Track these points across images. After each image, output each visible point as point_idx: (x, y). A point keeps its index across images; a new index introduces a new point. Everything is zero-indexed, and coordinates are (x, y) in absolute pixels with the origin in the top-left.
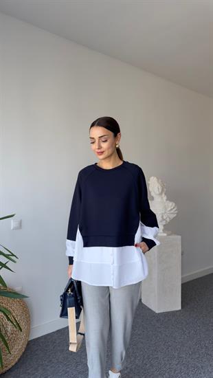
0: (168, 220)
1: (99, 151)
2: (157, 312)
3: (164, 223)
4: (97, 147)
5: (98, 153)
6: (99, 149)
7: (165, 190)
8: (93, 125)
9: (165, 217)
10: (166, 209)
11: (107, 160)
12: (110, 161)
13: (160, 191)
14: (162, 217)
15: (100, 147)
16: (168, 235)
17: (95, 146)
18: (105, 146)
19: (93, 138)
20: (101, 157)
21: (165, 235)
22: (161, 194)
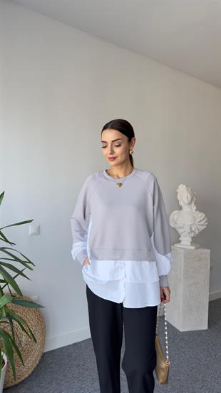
0: (197, 232)
1: (111, 156)
2: (181, 331)
3: (192, 235)
4: (109, 152)
5: (110, 158)
6: (111, 154)
7: (195, 199)
8: (105, 128)
9: (193, 229)
10: (195, 220)
11: (119, 167)
12: (122, 168)
13: (189, 199)
14: (191, 228)
15: (112, 152)
16: (196, 248)
17: (107, 151)
18: (118, 151)
19: (105, 142)
20: (113, 163)
21: (193, 248)
22: (190, 203)
